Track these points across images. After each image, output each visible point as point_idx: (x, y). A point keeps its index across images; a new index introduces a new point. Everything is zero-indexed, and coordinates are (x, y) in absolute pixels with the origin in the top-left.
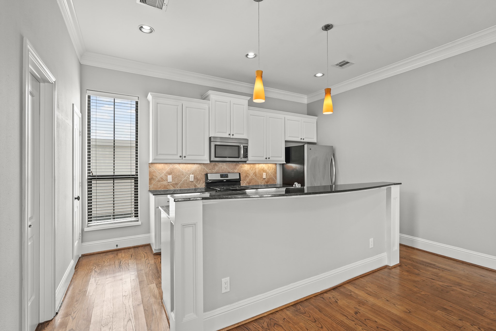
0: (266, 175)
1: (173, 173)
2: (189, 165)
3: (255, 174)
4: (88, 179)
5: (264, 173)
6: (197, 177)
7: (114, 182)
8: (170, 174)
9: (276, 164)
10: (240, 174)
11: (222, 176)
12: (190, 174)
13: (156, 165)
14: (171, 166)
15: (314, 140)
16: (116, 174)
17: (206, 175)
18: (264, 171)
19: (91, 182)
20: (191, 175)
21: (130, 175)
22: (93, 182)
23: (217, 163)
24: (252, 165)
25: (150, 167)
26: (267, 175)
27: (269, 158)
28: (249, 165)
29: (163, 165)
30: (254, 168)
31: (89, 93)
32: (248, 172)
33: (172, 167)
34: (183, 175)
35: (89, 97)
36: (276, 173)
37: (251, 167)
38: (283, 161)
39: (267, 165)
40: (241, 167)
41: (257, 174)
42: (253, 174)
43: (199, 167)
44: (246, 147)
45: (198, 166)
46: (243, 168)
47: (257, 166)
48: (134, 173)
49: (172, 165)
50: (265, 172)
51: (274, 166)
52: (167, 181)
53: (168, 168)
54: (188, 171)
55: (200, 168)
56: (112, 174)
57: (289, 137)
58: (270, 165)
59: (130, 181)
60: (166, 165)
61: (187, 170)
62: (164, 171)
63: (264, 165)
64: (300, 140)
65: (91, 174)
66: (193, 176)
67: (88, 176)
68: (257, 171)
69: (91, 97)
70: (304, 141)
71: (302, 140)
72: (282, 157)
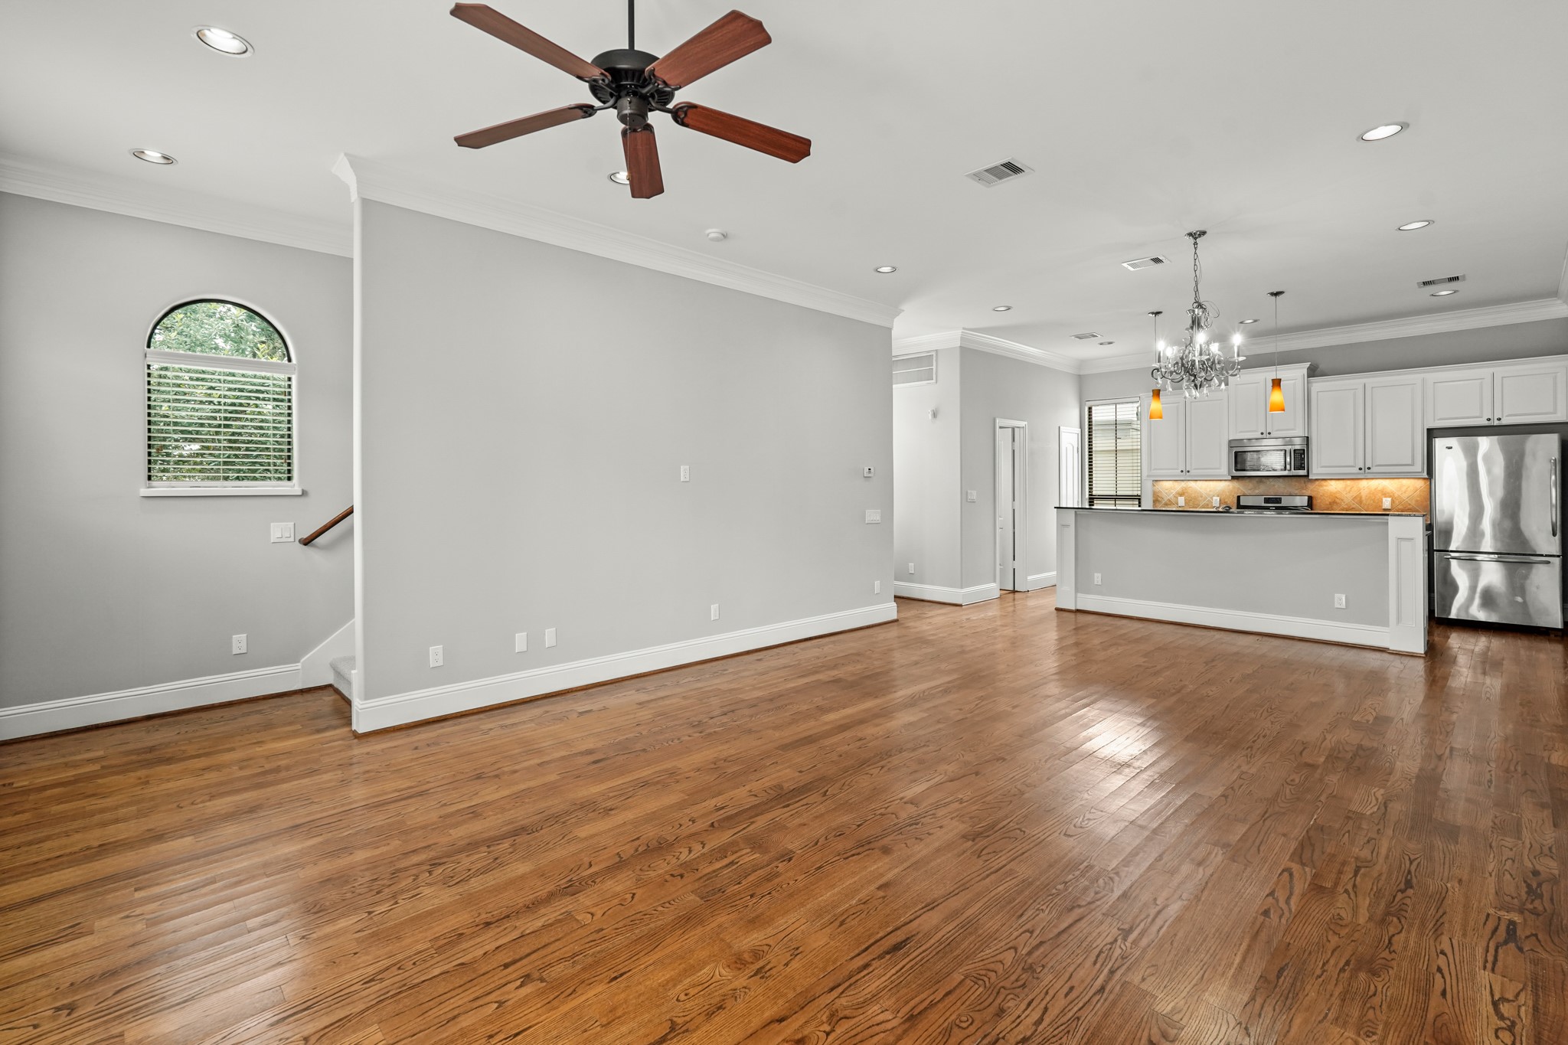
0: (1393, 502)
1: (1186, 494)
2: (1211, 483)
3: (1358, 499)
4: (1090, 498)
5: (1384, 499)
6: (1226, 500)
7: (1115, 502)
8: (1181, 495)
9: (1425, 479)
11: (1267, 500)
12: (1213, 495)
13: (1161, 482)
14: (1183, 484)
15: (1559, 418)
16: (1118, 493)
17: (1239, 497)
18: (1385, 495)
19: (1093, 502)
20: (1214, 498)
21: (1133, 495)
22: (1095, 502)
23: (1264, 479)
24: (1349, 482)
25: (1154, 485)
26: (1397, 502)
27: (1370, 469)
28: (1341, 482)
29: (1171, 482)
30: (1352, 487)
31: (1089, 403)
32: (1337, 495)
33: (1185, 486)
34: (1202, 497)
35: (1090, 408)
36: (1426, 499)
37: (1347, 486)
38: (1419, 473)
39: (1396, 481)
40: (1321, 486)
41: (1363, 498)
42: (1353, 500)
43: (1229, 486)
44: (1302, 452)
46: (1325, 488)
48: (1138, 493)
49: (1185, 482)
50: (1390, 497)
51: (1419, 483)
52: (1177, 505)
53: (1179, 486)
54: (1210, 491)
55: (1231, 487)
56: (1114, 493)
57: (1441, 418)
58: (1405, 482)
60: (1176, 483)
61: (1205, 490)
62: (1172, 491)
63: (1388, 481)
64: (1487, 423)
65: (1094, 493)
66: (1218, 499)
67: (1090, 495)
68: (1364, 494)
69: (1093, 408)
70: (1504, 422)
71: (1496, 423)
72: (1412, 465)
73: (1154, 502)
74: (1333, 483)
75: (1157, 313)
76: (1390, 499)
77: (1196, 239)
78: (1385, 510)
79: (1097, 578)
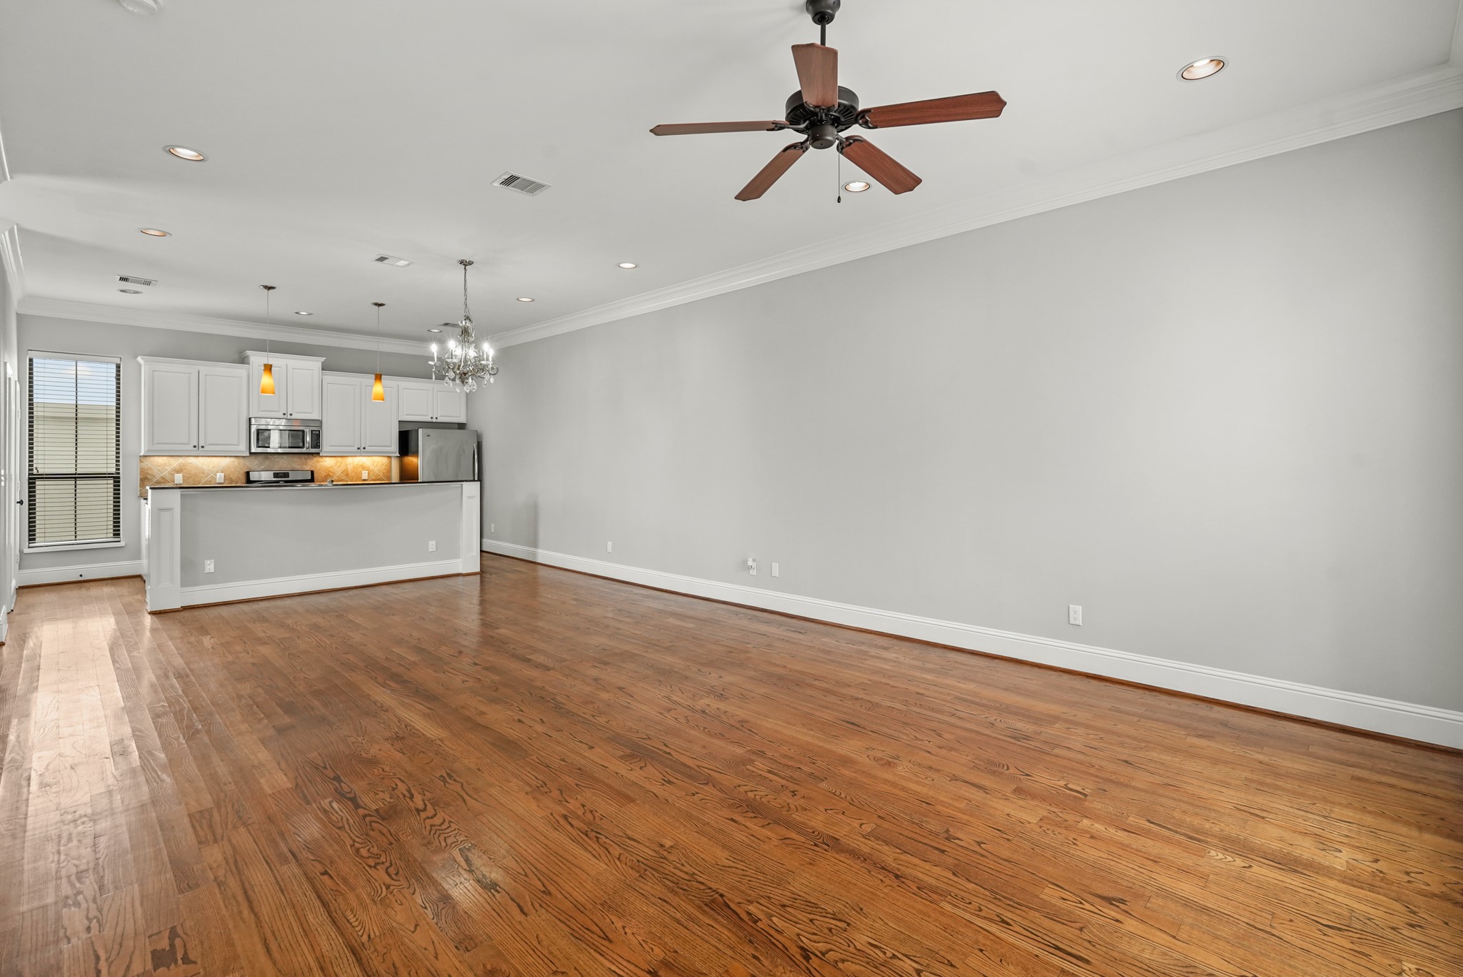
0: (369, 474)
1: (184, 471)
2: (215, 459)
3: (346, 473)
4: (29, 479)
5: (363, 472)
6: (231, 476)
7: (76, 483)
8: (178, 471)
9: (390, 457)
10: (312, 472)
11: (276, 475)
12: (217, 472)
13: (152, 458)
14: (181, 460)
15: (462, 420)
16: (79, 471)
17: (248, 474)
18: (364, 468)
19: (34, 483)
20: (218, 475)
21: (105, 474)
22: (37, 483)
23: (269, 456)
24: (339, 459)
25: (141, 461)
26: (371, 474)
27: (364, 448)
28: (334, 458)
29: (165, 458)
30: (344, 464)
31: (31, 354)
32: (331, 470)
33: (182, 462)
34: (203, 473)
35: (31, 360)
36: (390, 470)
37: (338, 462)
38: (395, 453)
39: (371, 458)
40: (318, 462)
41: (349, 472)
43: (234, 462)
44: (318, 432)
45: (232, 459)
46: (321, 463)
47: (350, 460)
48: (114, 470)
49: (183, 458)
50: (367, 470)
51: (385, 460)
52: (174, 482)
53: (175, 463)
54: (213, 467)
55: (236, 463)
56: (74, 471)
57: (407, 415)
58: (376, 459)
59: (105, 482)
60: (171, 460)
61: (211, 466)
62: (167, 468)
63: (365, 458)
64: (430, 420)
65: (35, 472)
66: (223, 474)
67: (29, 474)
68: (350, 468)
69: (35, 360)
70: (439, 420)
71: (434, 420)
72: (390, 446)
73: (141, 480)
74: (327, 459)
75: (270, 288)
76: (367, 472)
77: (465, 265)
78: (364, 480)
79: (210, 566)
